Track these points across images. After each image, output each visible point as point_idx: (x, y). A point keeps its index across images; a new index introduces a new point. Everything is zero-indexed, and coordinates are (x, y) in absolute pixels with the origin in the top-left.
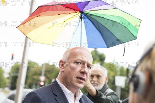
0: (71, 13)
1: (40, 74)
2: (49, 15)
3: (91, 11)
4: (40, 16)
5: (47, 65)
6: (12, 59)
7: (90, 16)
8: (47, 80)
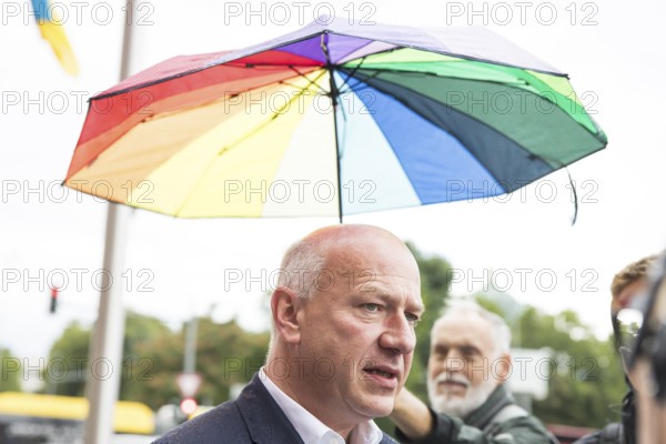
0: (287, 81)
1: (178, 368)
2: (192, 108)
3: (364, 57)
4: (151, 116)
5: (204, 323)
6: (53, 308)
7: (374, 77)
8: (210, 390)
